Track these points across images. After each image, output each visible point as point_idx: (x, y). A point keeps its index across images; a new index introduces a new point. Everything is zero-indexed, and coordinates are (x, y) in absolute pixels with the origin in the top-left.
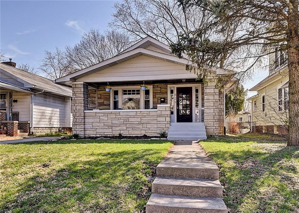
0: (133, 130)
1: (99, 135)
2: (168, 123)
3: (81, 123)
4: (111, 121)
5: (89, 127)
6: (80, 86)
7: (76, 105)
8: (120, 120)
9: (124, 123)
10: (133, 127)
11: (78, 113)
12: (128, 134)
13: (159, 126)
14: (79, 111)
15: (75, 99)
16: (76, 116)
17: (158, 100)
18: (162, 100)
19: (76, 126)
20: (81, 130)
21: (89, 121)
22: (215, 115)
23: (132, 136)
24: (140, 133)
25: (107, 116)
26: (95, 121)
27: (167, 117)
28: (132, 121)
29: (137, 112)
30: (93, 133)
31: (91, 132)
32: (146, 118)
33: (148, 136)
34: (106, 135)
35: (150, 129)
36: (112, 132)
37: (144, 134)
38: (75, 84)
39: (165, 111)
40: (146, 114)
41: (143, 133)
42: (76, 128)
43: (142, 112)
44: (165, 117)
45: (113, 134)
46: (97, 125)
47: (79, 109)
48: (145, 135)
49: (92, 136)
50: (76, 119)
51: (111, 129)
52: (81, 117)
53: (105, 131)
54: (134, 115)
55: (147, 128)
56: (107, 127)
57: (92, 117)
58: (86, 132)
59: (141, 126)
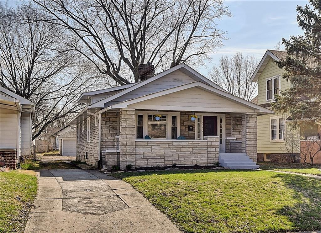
0: (185, 160)
1: (151, 165)
2: (217, 154)
3: (133, 153)
4: (163, 151)
5: (140, 157)
6: (132, 113)
7: (126, 133)
8: (173, 150)
9: (177, 153)
10: (185, 157)
11: (129, 142)
12: (180, 164)
13: (209, 156)
14: (130, 140)
15: (126, 126)
16: (127, 145)
17: (186, 128)
18: (191, 128)
19: (126, 157)
20: (132, 160)
21: (140, 151)
22: (255, 146)
23: (184, 166)
24: (192, 163)
25: (160, 145)
26: (146, 151)
27: (217, 147)
28: (184, 151)
29: (189, 142)
30: (144, 164)
31: (142, 162)
32: (197, 149)
33: (199, 165)
34: (158, 166)
35: (201, 159)
36: (164, 163)
37: (196, 163)
38: (127, 111)
39: (215, 142)
40: (197, 145)
41: (194, 163)
42: (127, 159)
43: (193, 143)
44: (215, 148)
45: (165, 164)
46: (148, 155)
47: (130, 138)
48: (196, 165)
49: (143, 166)
50: (127, 148)
51: (164, 159)
52: (133, 147)
53: (157, 161)
54: (186, 145)
55: (198, 158)
56: (159, 157)
57: (143, 147)
58: (137, 163)
59: (192, 156)
